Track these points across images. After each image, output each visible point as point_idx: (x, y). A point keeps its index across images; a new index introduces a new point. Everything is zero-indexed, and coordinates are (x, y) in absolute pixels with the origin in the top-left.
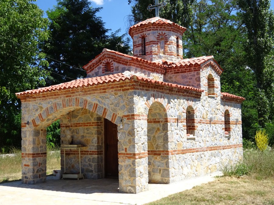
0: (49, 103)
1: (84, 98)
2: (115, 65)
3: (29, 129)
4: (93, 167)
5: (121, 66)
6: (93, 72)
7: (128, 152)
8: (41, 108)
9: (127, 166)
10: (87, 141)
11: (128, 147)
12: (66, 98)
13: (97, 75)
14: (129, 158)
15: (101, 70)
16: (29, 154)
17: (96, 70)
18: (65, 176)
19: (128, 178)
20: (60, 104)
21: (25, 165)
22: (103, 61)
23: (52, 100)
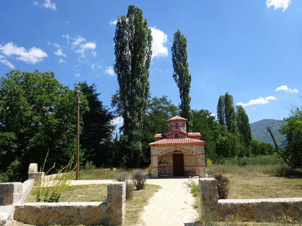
0: (166, 148)
1: (184, 147)
2: (180, 135)
3: (155, 157)
4: (171, 172)
5: (182, 136)
6: (170, 137)
7: (202, 165)
8: (162, 150)
9: (202, 170)
10: (168, 162)
11: (202, 163)
12: (175, 147)
13: (171, 138)
14: (203, 167)
15: (173, 136)
16: (155, 167)
17: (171, 136)
18: (161, 176)
19: (202, 173)
20: (172, 149)
21: (153, 171)
22: (174, 133)
23: (168, 147)
